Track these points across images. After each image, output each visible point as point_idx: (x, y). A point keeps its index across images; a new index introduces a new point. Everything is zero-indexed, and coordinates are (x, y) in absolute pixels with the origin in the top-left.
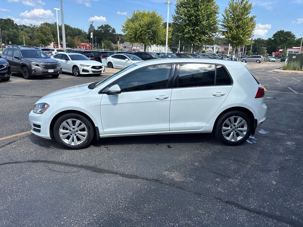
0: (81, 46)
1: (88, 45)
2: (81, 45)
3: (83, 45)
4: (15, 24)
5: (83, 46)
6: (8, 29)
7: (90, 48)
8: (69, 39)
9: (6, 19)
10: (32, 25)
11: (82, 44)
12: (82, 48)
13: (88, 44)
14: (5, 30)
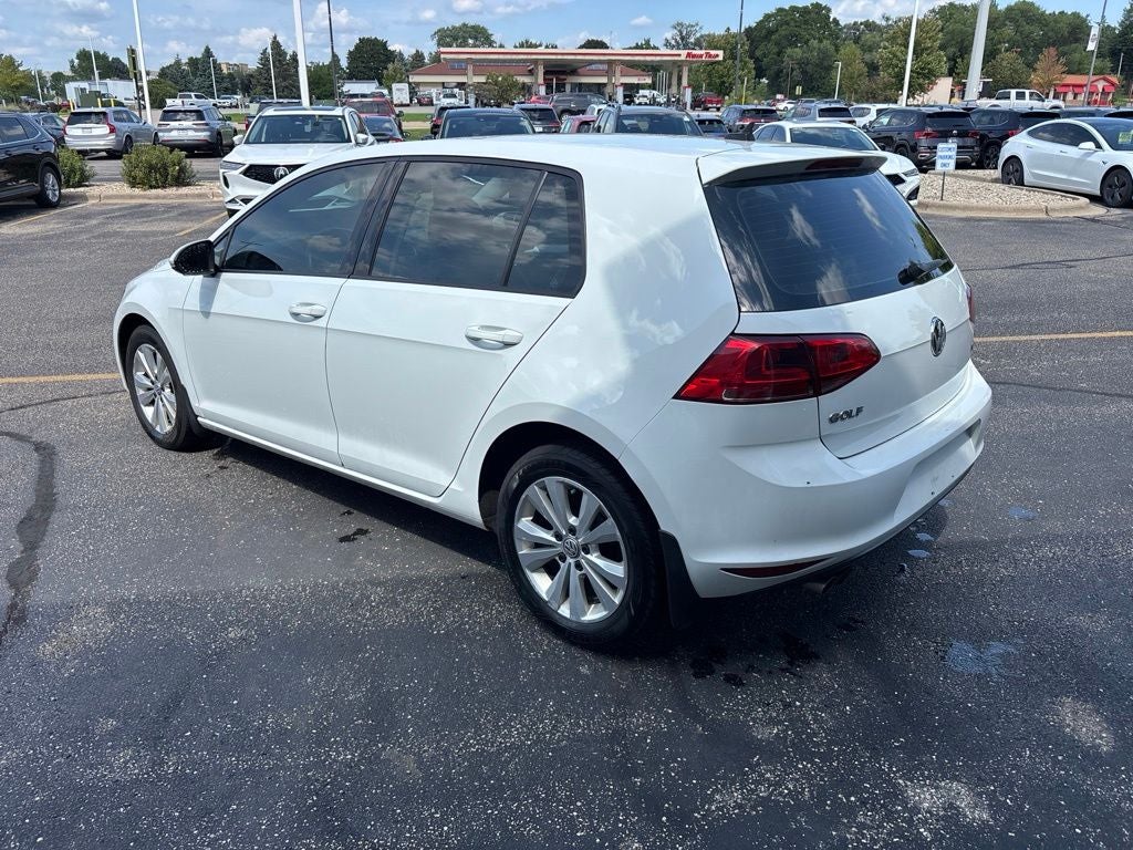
0: (1064, 89)
1: (1101, 85)
2: (1068, 86)
3: (1074, 86)
4: (835, 19)
5: (1076, 90)
6: (807, 42)
7: (1110, 97)
8: (1004, 63)
9: (806, 8)
10: (888, 19)
11: (1071, 79)
12: (1070, 97)
13: (1105, 79)
14: (797, 47)
